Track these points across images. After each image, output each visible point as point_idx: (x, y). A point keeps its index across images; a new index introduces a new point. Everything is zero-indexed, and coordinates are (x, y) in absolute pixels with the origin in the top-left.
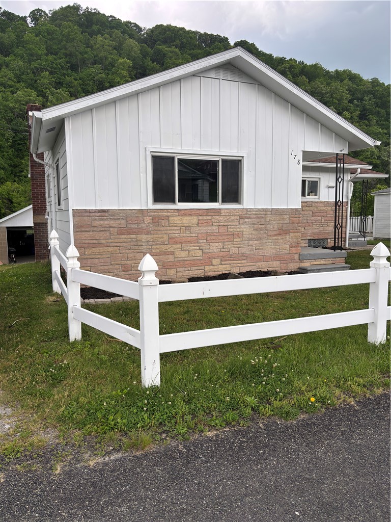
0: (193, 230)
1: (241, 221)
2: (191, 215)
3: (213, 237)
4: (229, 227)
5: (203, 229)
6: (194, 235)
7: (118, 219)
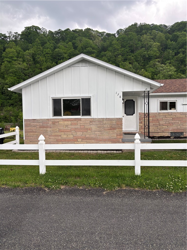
0: (69, 127)
1: (91, 123)
2: (68, 121)
3: (78, 130)
4: (85, 126)
5: (73, 127)
6: (69, 129)
7: (39, 122)
